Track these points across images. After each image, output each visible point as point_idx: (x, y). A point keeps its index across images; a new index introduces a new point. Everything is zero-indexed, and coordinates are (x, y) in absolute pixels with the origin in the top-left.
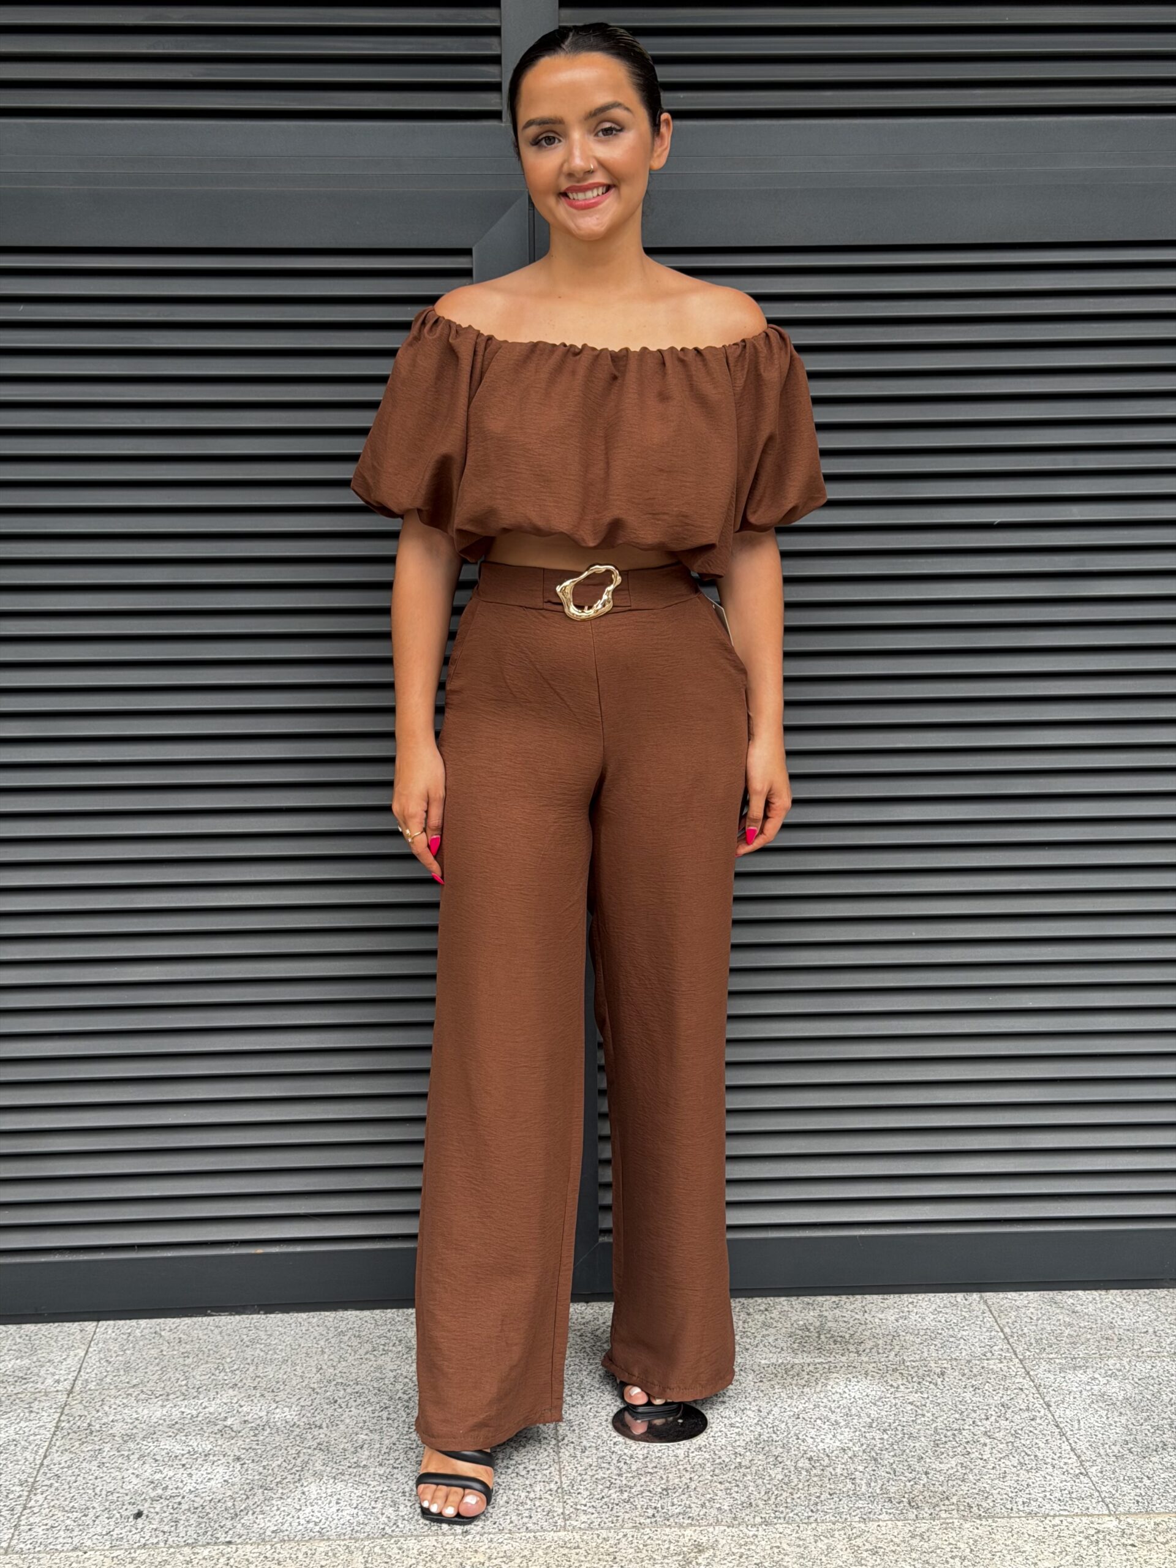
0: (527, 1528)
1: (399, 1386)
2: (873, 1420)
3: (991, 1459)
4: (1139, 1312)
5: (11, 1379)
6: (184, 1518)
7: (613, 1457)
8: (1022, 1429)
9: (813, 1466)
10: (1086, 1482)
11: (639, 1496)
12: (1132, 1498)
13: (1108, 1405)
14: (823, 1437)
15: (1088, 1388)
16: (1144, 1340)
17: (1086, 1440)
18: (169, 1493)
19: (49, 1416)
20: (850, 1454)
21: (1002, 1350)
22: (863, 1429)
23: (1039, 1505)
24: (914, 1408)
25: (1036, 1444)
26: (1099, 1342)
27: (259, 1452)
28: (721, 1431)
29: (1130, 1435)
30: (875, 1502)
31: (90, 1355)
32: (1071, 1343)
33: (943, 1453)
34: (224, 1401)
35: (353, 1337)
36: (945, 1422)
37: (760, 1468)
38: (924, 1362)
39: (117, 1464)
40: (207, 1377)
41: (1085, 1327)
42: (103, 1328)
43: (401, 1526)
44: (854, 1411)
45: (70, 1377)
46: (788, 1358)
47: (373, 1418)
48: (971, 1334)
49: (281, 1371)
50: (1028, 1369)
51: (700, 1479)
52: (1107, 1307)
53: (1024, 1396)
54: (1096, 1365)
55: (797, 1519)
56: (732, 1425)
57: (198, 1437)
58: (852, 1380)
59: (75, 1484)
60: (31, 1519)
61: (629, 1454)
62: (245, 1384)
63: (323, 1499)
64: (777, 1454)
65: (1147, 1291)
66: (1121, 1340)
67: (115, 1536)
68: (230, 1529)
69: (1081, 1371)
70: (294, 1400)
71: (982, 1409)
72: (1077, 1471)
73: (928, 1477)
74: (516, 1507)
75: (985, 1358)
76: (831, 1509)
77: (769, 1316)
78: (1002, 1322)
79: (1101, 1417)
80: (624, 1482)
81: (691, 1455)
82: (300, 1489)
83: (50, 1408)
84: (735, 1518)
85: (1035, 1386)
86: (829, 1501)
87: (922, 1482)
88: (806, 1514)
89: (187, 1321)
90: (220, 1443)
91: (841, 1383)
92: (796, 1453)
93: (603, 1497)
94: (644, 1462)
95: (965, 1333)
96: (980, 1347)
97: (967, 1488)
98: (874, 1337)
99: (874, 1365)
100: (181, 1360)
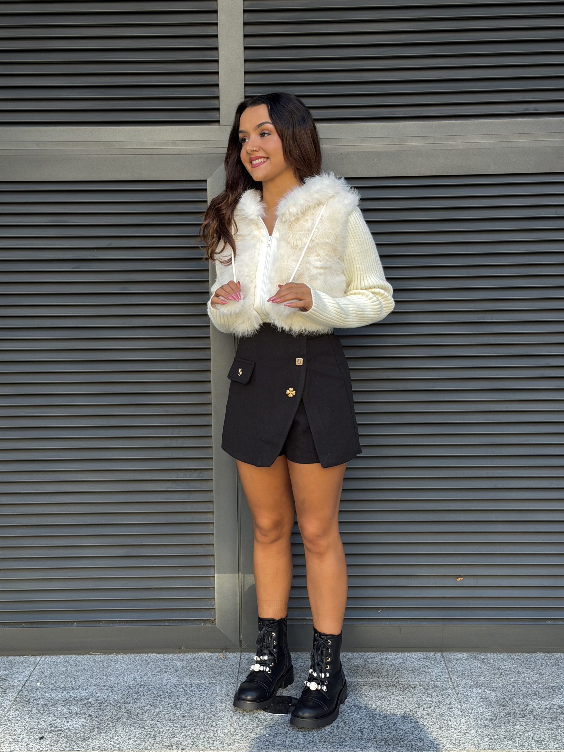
0: (210, 749)
1: (168, 687)
2: (378, 707)
3: (427, 725)
4: (513, 663)
6: (61, 740)
7: (256, 720)
8: (445, 713)
9: (345, 726)
10: (468, 736)
11: (264, 736)
12: (487, 744)
13: (488, 703)
14: (353, 713)
15: (480, 695)
16: (512, 675)
17: (473, 718)
18: (57, 729)
19: (12, 695)
20: (364, 721)
21: (445, 678)
22: (372, 711)
23: (444, 746)
25: (450, 719)
26: (491, 675)
27: (100, 713)
29: (494, 716)
30: (369, 743)
31: (35, 670)
32: (478, 676)
33: (406, 722)
34: (90, 691)
35: (152, 665)
36: (411, 708)
38: (408, 682)
39: (37, 717)
40: (85, 680)
41: (486, 669)
42: (43, 659)
43: (155, 746)
44: (370, 702)
45: (25, 679)
47: (154, 700)
48: (432, 671)
49: (118, 679)
50: (455, 686)
51: (293, 730)
52: (499, 660)
53: (450, 698)
54: (487, 686)
55: (332, 748)
57: (75, 706)
58: (373, 689)
59: (17, 724)
61: (264, 719)
62: (100, 684)
63: (123, 734)
65: (520, 654)
66: (501, 675)
67: (30, 747)
68: (80, 745)
69: (479, 688)
70: (120, 692)
71: (429, 703)
72: (465, 731)
73: (396, 732)
74: (208, 739)
75: (436, 681)
76: (349, 744)
78: (449, 666)
79: (483, 708)
80: (258, 730)
82: (114, 729)
83: (13, 692)
84: (304, 747)
85: (456, 694)
86: (350, 741)
87: (393, 734)
88: (337, 746)
89: (82, 656)
90: (84, 709)
91: (367, 690)
92: (339, 720)
93: (248, 736)
94: (270, 722)
95: (430, 670)
96: (435, 676)
97: (413, 737)
98: (388, 671)
99: (384, 683)
100: (75, 673)
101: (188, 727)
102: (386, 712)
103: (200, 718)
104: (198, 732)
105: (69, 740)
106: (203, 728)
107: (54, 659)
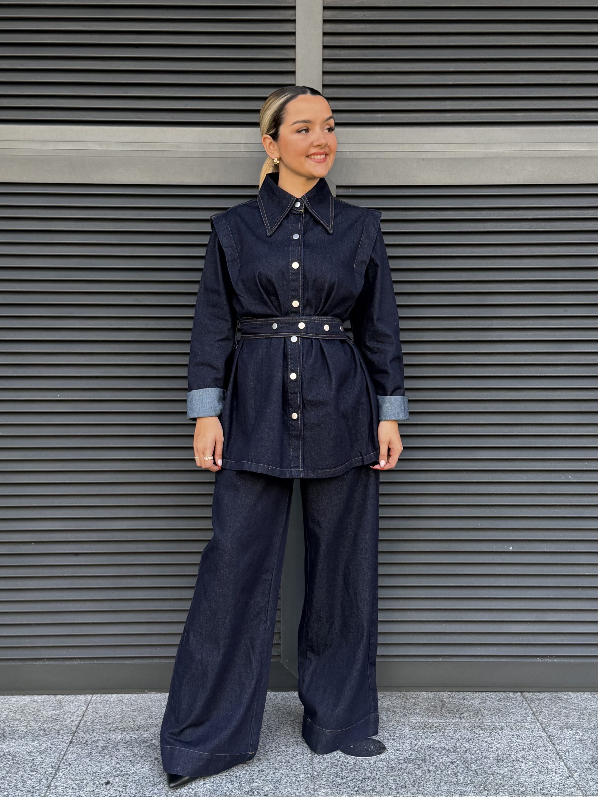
0: (296, 795)
2: (467, 749)
3: (525, 769)
5: (50, 720)
6: (129, 785)
7: (339, 763)
8: (540, 755)
9: (437, 770)
10: (572, 780)
11: (351, 781)
12: (594, 788)
13: (584, 745)
14: (442, 756)
15: (574, 737)
17: (572, 761)
18: (123, 773)
20: (455, 764)
21: (531, 718)
22: (462, 754)
23: (548, 791)
24: (486, 744)
25: (548, 762)
26: (579, 716)
28: (392, 753)
29: (594, 759)
30: (467, 787)
31: (88, 710)
32: (565, 716)
33: (501, 765)
34: (152, 732)
36: (503, 751)
37: (411, 770)
38: (493, 723)
39: (99, 760)
40: (144, 721)
41: (573, 709)
42: (94, 698)
43: (234, 792)
44: (458, 745)
45: (78, 719)
46: (425, 719)
48: (516, 711)
50: (544, 727)
51: (381, 774)
52: (584, 700)
53: (542, 740)
54: (578, 727)
55: (428, 794)
56: (397, 750)
57: (138, 748)
58: (457, 730)
59: (78, 768)
60: (56, 784)
61: (347, 762)
64: (419, 763)
66: (590, 715)
67: (96, 792)
68: (151, 791)
69: (570, 729)
71: (521, 746)
72: (568, 775)
73: (494, 777)
74: (290, 784)
75: (523, 722)
76: (445, 790)
77: (417, 700)
78: (532, 706)
79: (580, 750)
80: (344, 775)
81: (377, 763)
83: (68, 733)
84: (398, 793)
85: (547, 735)
86: (445, 786)
87: (491, 778)
88: (433, 792)
89: (135, 695)
90: (148, 751)
91: (452, 732)
92: (429, 763)
93: (333, 781)
94: (354, 765)
95: (513, 710)
96: (521, 717)
97: (513, 782)
98: (469, 711)
99: (468, 724)
100: (132, 714)
101: (267, 771)
102: (477, 755)
103: (278, 761)
104: (279, 776)
105: (138, 785)
106: (283, 772)
107: (106, 697)
